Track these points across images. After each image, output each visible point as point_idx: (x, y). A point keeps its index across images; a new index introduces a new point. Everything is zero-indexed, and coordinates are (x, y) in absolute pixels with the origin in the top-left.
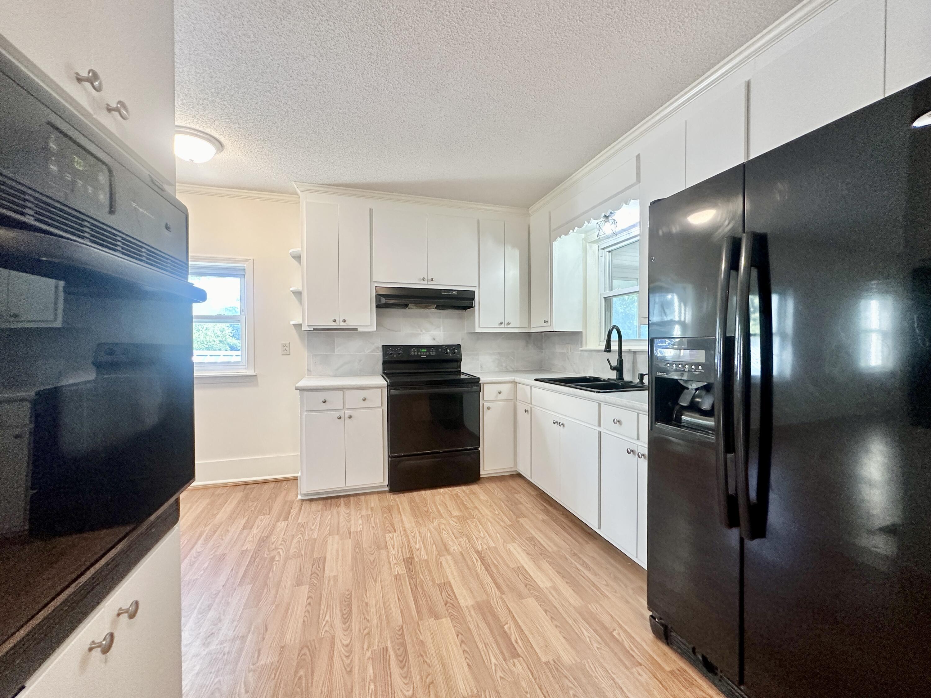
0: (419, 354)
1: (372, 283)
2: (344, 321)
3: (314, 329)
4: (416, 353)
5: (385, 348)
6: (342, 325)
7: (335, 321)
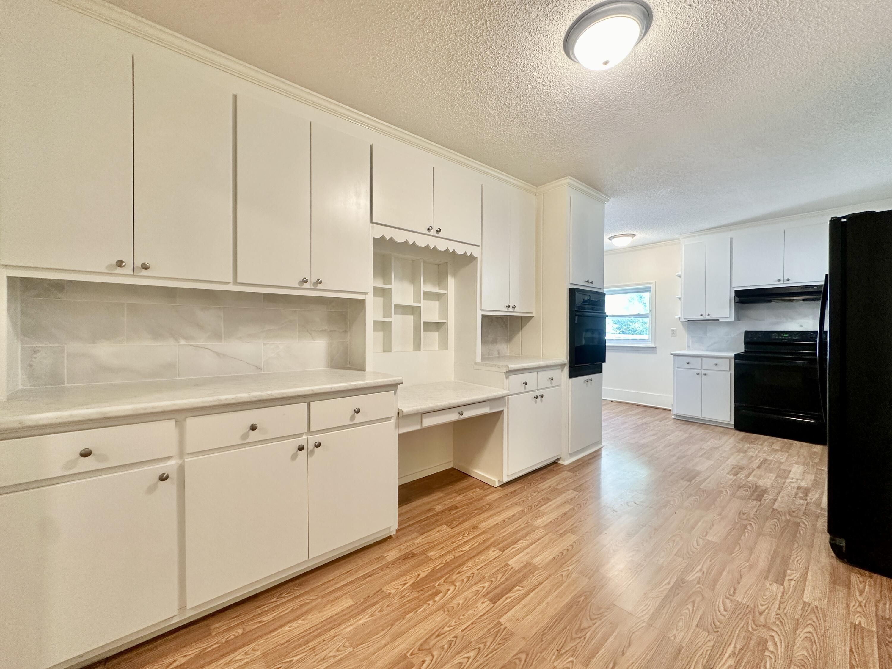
0: (780, 337)
1: (732, 288)
2: (709, 315)
3: (688, 321)
4: (777, 337)
5: (747, 333)
6: (708, 317)
7: (702, 315)
